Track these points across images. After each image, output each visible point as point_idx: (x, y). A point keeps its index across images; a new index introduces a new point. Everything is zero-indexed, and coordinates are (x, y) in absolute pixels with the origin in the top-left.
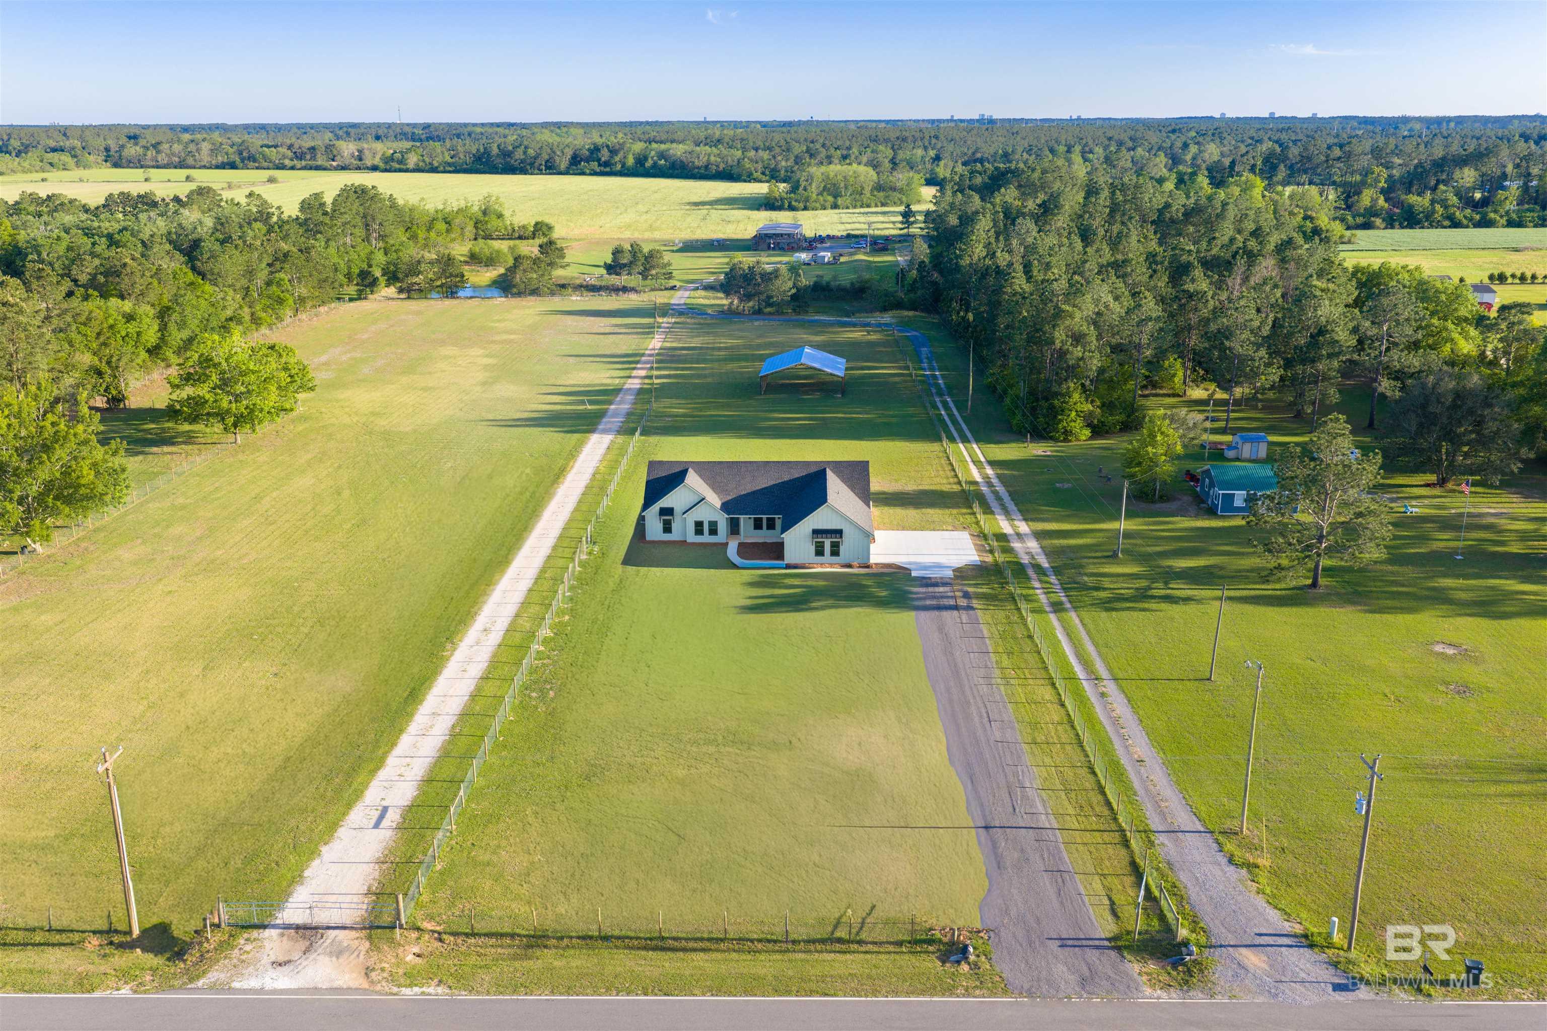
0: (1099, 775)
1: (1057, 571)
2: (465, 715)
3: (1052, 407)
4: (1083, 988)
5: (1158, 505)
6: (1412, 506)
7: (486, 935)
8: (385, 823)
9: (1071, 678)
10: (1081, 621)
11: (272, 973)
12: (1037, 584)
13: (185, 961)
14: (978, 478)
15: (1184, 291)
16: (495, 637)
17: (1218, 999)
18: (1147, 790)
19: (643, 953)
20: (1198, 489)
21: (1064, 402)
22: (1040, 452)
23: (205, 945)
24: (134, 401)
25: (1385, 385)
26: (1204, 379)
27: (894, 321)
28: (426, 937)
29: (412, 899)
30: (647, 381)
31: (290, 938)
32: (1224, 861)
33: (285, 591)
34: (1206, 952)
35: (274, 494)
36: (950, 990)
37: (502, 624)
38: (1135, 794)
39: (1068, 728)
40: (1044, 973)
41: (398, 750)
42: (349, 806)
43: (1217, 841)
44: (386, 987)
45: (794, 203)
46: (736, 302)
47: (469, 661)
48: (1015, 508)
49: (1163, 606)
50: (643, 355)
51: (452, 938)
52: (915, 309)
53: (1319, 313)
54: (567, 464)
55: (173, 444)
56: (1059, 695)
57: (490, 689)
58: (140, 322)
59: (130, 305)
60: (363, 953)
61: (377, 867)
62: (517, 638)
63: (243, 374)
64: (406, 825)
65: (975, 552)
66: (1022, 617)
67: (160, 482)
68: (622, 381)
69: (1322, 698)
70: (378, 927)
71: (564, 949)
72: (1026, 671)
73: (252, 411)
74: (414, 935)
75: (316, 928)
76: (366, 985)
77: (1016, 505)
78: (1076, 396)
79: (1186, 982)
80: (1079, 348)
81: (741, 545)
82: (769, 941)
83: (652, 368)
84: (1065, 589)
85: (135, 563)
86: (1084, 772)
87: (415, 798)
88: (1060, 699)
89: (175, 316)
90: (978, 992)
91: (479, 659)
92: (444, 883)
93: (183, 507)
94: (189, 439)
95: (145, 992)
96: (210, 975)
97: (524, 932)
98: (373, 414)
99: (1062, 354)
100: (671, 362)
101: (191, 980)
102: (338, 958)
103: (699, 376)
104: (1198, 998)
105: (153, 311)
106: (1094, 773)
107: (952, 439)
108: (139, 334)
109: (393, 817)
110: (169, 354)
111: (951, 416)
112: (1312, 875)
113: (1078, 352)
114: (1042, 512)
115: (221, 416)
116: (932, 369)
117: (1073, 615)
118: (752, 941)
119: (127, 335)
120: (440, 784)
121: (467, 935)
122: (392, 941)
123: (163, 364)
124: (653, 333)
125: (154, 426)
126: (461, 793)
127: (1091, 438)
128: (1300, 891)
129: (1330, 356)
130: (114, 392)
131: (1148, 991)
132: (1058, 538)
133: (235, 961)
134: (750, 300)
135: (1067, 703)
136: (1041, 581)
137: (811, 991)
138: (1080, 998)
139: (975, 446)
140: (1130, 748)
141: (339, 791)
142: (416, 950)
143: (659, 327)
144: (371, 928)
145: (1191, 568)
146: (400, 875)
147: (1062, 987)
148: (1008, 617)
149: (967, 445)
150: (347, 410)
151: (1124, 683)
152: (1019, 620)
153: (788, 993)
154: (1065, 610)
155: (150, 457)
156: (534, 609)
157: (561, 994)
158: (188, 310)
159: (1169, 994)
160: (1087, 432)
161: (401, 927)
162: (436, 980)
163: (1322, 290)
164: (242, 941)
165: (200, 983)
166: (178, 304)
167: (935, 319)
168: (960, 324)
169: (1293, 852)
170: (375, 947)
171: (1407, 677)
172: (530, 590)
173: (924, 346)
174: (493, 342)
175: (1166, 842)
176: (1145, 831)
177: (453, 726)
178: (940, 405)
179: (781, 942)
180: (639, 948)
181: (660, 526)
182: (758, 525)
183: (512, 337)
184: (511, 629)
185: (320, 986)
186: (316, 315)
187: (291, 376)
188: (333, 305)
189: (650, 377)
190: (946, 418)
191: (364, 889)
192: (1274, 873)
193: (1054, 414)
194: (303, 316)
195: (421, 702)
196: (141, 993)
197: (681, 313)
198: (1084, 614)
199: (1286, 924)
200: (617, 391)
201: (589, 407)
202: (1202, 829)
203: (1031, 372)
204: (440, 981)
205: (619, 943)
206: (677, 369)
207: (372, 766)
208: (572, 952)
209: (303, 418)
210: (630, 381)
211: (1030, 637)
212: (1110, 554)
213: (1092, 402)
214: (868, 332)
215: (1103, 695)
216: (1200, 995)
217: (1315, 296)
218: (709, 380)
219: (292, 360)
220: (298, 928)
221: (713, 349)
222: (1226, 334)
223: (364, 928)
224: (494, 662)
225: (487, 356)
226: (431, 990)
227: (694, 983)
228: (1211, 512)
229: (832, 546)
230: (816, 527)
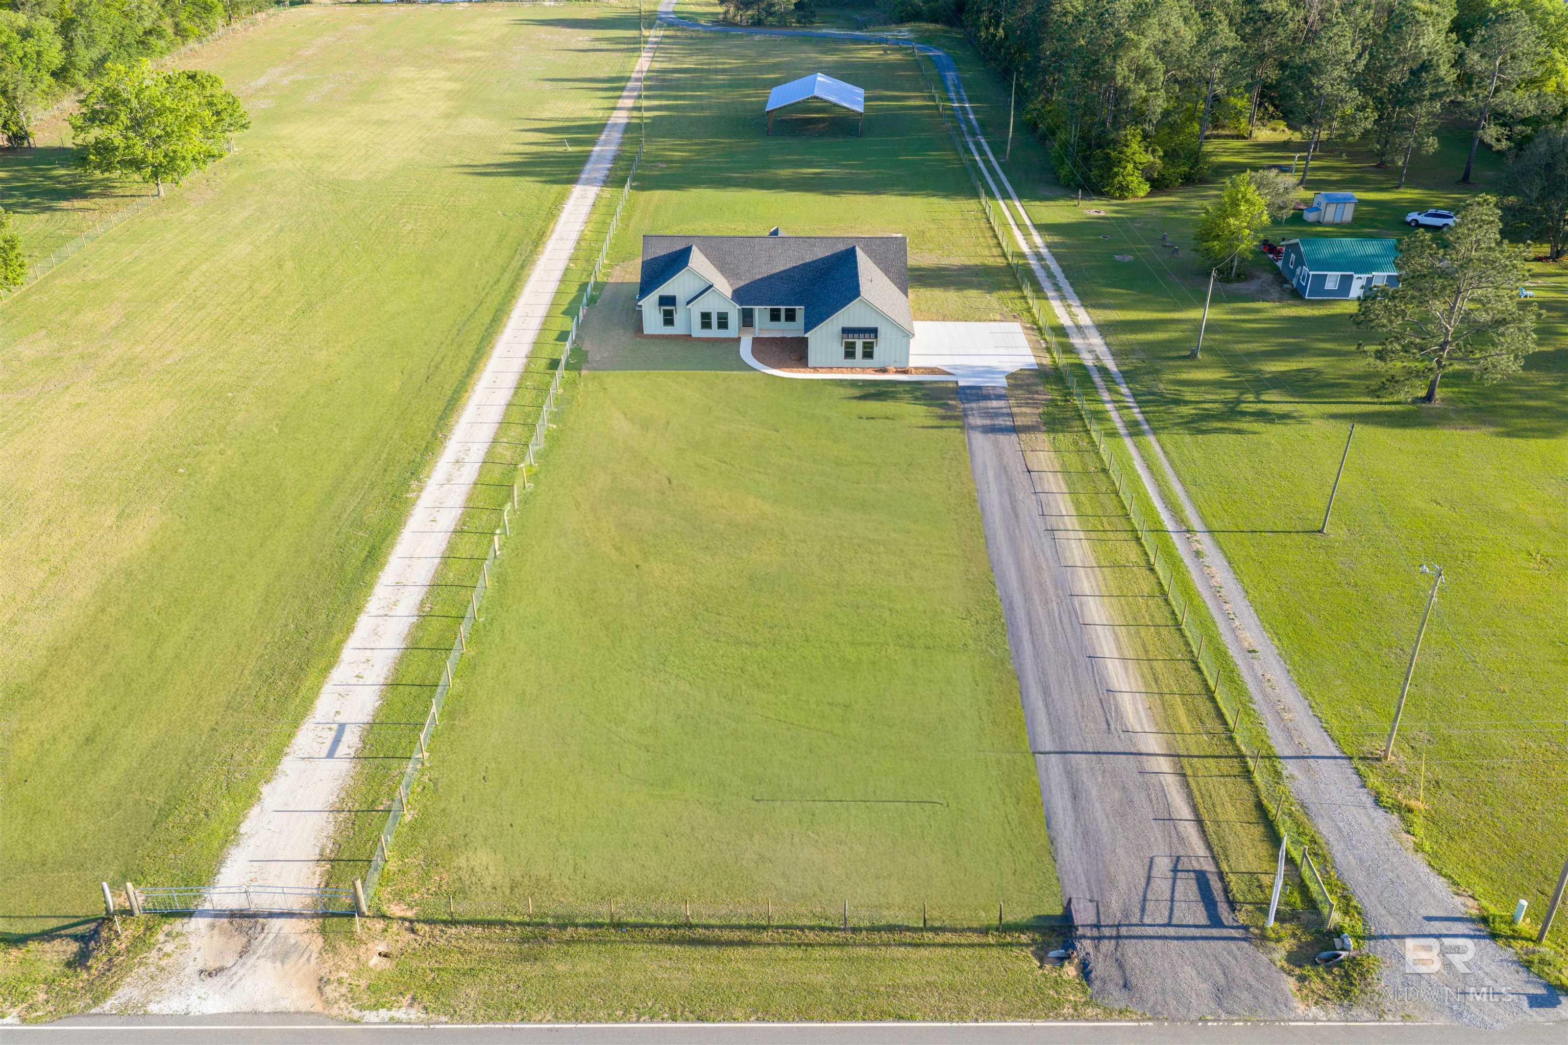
0: (1206, 673)
1: (1129, 376)
2: (436, 586)
3: (1107, 157)
4: (1220, 1005)
5: (1235, 286)
6: (1527, 288)
7: (469, 923)
8: (342, 750)
9: (1159, 530)
10: (1163, 448)
11: (200, 988)
12: (1106, 396)
13: (88, 968)
14: (1025, 249)
15: (1260, 11)
16: (469, 473)
17: (1391, 1022)
18: (1265, 696)
19: (667, 948)
20: (1280, 264)
21: (1121, 152)
22: (1093, 213)
23: (115, 944)
24: (41, 139)
25: (1491, 133)
26: (1272, 117)
27: (912, 36)
28: (395, 926)
29: (376, 870)
30: (635, 114)
31: (223, 932)
32: (1369, 801)
33: (217, 404)
34: (1366, 945)
35: (204, 267)
36: (1053, 1010)
37: (477, 453)
38: (1251, 700)
39: (1162, 603)
40: (1169, 981)
41: (354, 640)
42: (296, 724)
43: (1357, 771)
44: (343, 1009)
46: (732, 9)
47: (438, 507)
48: (1071, 290)
49: (1257, 426)
50: (628, 79)
51: (427, 928)
52: (935, 21)
53: (1421, 42)
54: (547, 227)
55: (85, 196)
56: (1146, 554)
57: (466, 547)
58: (39, 40)
59: (25, 17)
60: (315, 955)
61: (331, 816)
62: (496, 473)
63: (159, 113)
64: (366, 753)
65: (1029, 352)
66: (1092, 443)
67: (69, 249)
68: (606, 114)
69: (1456, 559)
70: (333, 915)
71: (568, 943)
72: (1105, 520)
73: (172, 160)
74: (379, 925)
75: (255, 916)
76: (319, 1008)
77: (1072, 284)
78: (1135, 146)
79: (1347, 993)
80: (1142, 85)
81: (756, 341)
82: (823, 929)
83: (639, 97)
84: (1140, 404)
85: (36, 364)
86: (1186, 667)
87: (378, 712)
88: (1148, 562)
89: (81, 31)
90: (1090, 1011)
91: (451, 504)
92: (414, 841)
93: (97, 285)
94: (106, 191)
95: (36, 1021)
96: (119, 992)
97: (516, 919)
98: (320, 156)
99: (1122, 94)
100: (662, 88)
101: (96, 1001)
102: (283, 963)
103: (694, 108)
104: (1363, 1019)
105: (52, 26)
106: (1198, 669)
107: (991, 195)
108: (39, 54)
109: (351, 740)
110: (79, 77)
111: (987, 162)
112: (1476, 822)
113: (1141, 90)
114: (1102, 295)
115: (136, 164)
116: (961, 100)
117: (1151, 439)
118: (802, 929)
119: (25, 56)
120: (408, 688)
121: (445, 923)
122: (350, 935)
123: (74, 90)
124: (639, 50)
125: (63, 172)
126: (434, 709)
127: (1150, 195)
128: (1466, 846)
129: (1433, 97)
130: (14, 129)
131: (1301, 1008)
132: (1124, 331)
133: (153, 969)
134: (748, 9)
135: (1157, 568)
136: (1109, 390)
137: (883, 1013)
138: (1217, 1020)
139: (1017, 204)
140: (1238, 632)
141: (281, 701)
142: (382, 948)
143: (646, 42)
144: (325, 915)
145: (1282, 372)
146: (361, 830)
147: (1195, 1003)
148: (1076, 443)
149: (1009, 202)
150: (289, 150)
151: (1221, 537)
152: (1089, 448)
153: (852, 1015)
154: (1142, 433)
155: (58, 214)
156: (515, 431)
157: (567, 1020)
158: (96, 22)
159: (1327, 1013)
160: (1147, 187)
161: (361, 915)
162: (408, 997)
163: (1425, 13)
164: (161, 938)
165: (108, 1005)
166: (82, 15)
167: (957, 34)
168: (990, 43)
169: (1449, 787)
170: (330, 947)
171: (1552, 528)
172: (509, 405)
173: (949, 69)
174: (457, 61)
175: (1296, 773)
176: (1269, 758)
177: (422, 603)
178: (972, 147)
179: (837, 929)
180: (661, 941)
181: (660, 318)
182: (775, 316)
183: (478, 54)
184: (488, 461)
185: (260, 1008)
186: (253, 24)
187: (218, 113)
188: (272, 11)
189: (638, 109)
190: (982, 165)
191: (315, 854)
192: (1432, 819)
193: (1110, 166)
194: (237, 25)
195: (383, 565)
196: (30, 1023)
197: (670, 25)
198: (1164, 437)
199: (1458, 900)
200: (600, 127)
201: (570, 149)
202: (1338, 754)
203: (1085, 114)
204: (414, 999)
205: (637, 933)
206: (668, 98)
207: (323, 665)
208: (578, 948)
209: (238, 162)
210: (615, 113)
211: (1105, 471)
212: (1188, 353)
213: (1154, 151)
214: (885, 50)
215: (1198, 554)
216: (1367, 1015)
217: (1418, 22)
218: (707, 113)
219: (219, 92)
220: (233, 915)
221: (708, 71)
222: (1315, 68)
223: (316, 916)
224: (470, 509)
225: (449, 79)
226: (400, 1014)
227: (734, 998)
228: (1297, 295)
229: (864, 347)
230: (846, 325)
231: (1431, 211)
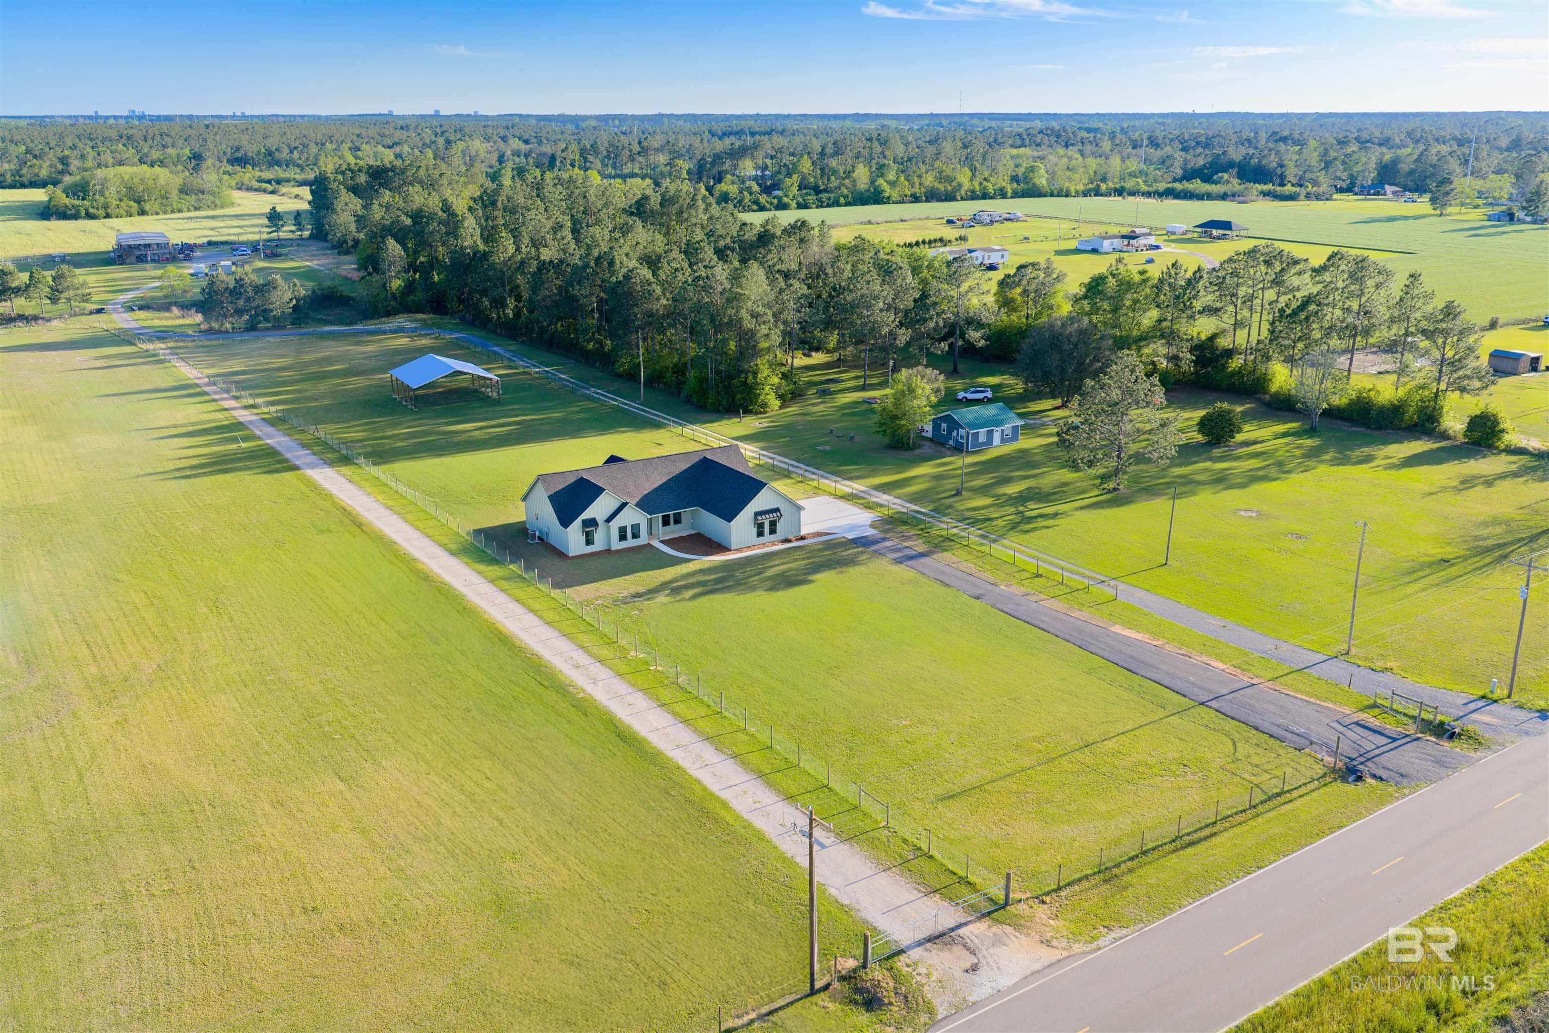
1: (937, 512)
4: (1446, 767)
5: (917, 452)
7: (1068, 885)
10: (1023, 546)
11: (981, 979)
12: (943, 526)
17: (1510, 746)
19: (1183, 852)
20: (928, 434)
21: (755, 378)
22: (760, 425)
28: (1033, 904)
30: (255, 411)
31: (939, 949)
42: (765, 840)
43: (1347, 661)
44: (1080, 947)
45: (91, 210)
47: (618, 695)
48: (822, 472)
49: (1051, 522)
51: (1048, 898)
60: (1017, 935)
61: (889, 873)
64: (846, 836)
68: (225, 414)
70: (990, 914)
71: (1134, 872)
74: (1023, 906)
75: (943, 935)
76: (1067, 953)
77: (817, 469)
79: (1480, 744)
81: (665, 543)
82: (1240, 813)
84: (969, 525)
96: (936, 1003)
101: (931, 1012)
102: (1006, 946)
116: (535, 367)
117: (1008, 543)
118: (1230, 817)
120: (805, 797)
121: (1055, 891)
122: (1019, 917)
127: (781, 407)
132: (896, 489)
134: (241, 316)
136: (939, 522)
138: (1454, 773)
139: (696, 427)
142: (1045, 916)
144: (985, 916)
151: (1123, 580)
154: (997, 541)
156: (586, 638)
157: (1201, 897)
159: (1485, 753)
160: (778, 403)
162: (1101, 928)
164: (907, 969)
165: (943, 1011)
170: (1015, 926)
177: (719, 751)
178: (599, 396)
179: (1247, 810)
180: (1174, 851)
181: (583, 540)
182: (666, 521)
185: (1035, 969)
193: (748, 390)
201: (243, 445)
202: (1328, 657)
204: (1105, 928)
205: (1158, 853)
208: (1141, 871)
210: (234, 413)
216: (1499, 748)
218: (326, 402)
220: (928, 940)
223: (980, 918)
226: (1115, 935)
229: (770, 525)
230: (758, 510)
231: (972, 389)
